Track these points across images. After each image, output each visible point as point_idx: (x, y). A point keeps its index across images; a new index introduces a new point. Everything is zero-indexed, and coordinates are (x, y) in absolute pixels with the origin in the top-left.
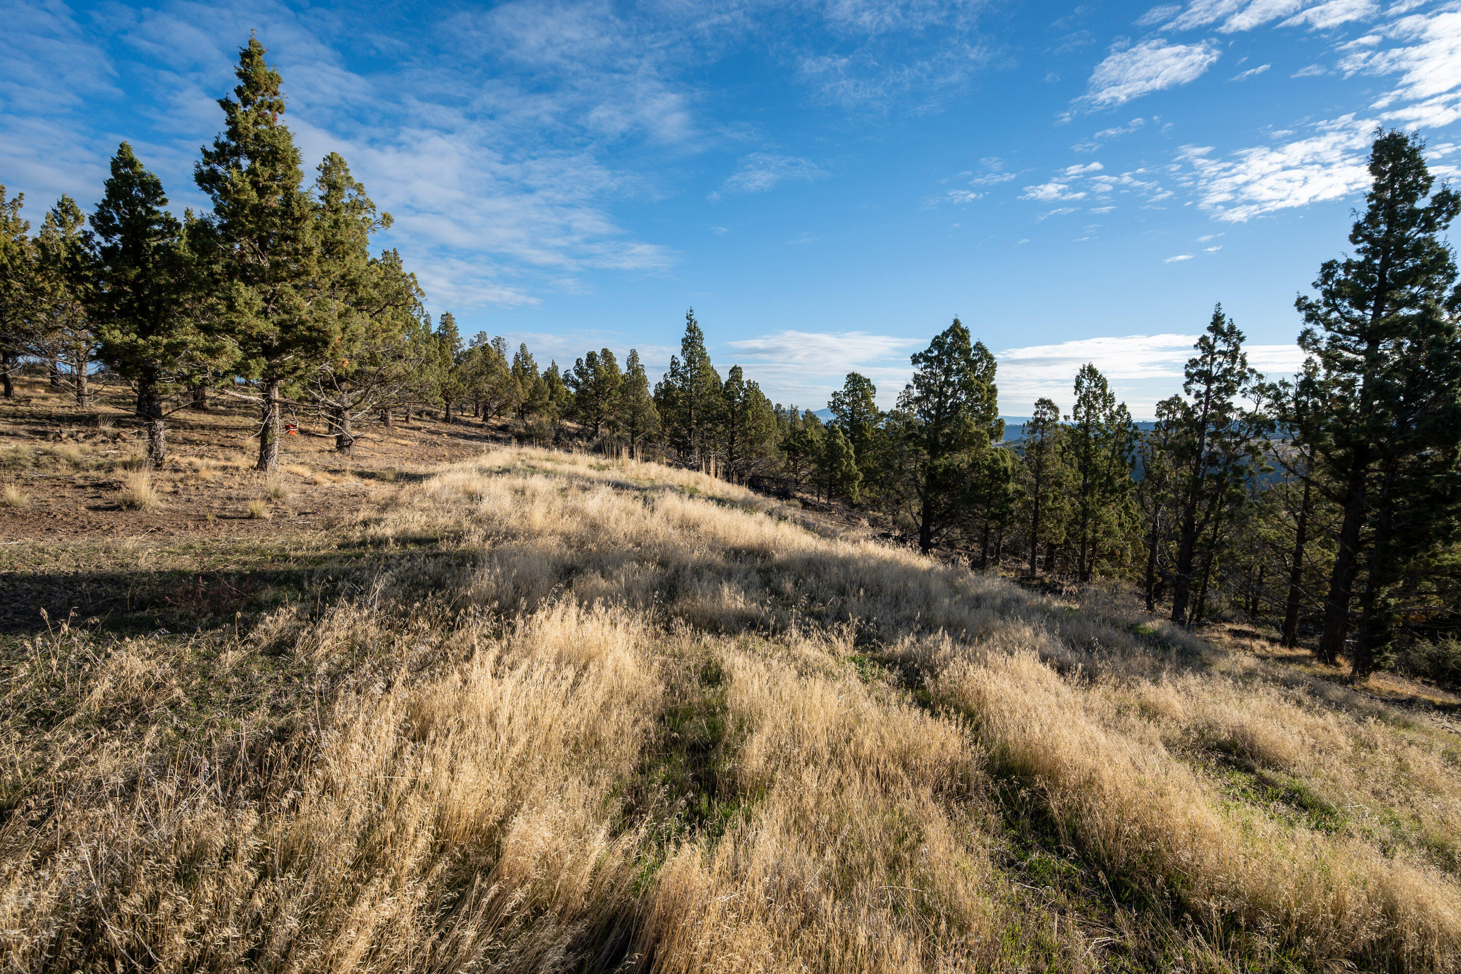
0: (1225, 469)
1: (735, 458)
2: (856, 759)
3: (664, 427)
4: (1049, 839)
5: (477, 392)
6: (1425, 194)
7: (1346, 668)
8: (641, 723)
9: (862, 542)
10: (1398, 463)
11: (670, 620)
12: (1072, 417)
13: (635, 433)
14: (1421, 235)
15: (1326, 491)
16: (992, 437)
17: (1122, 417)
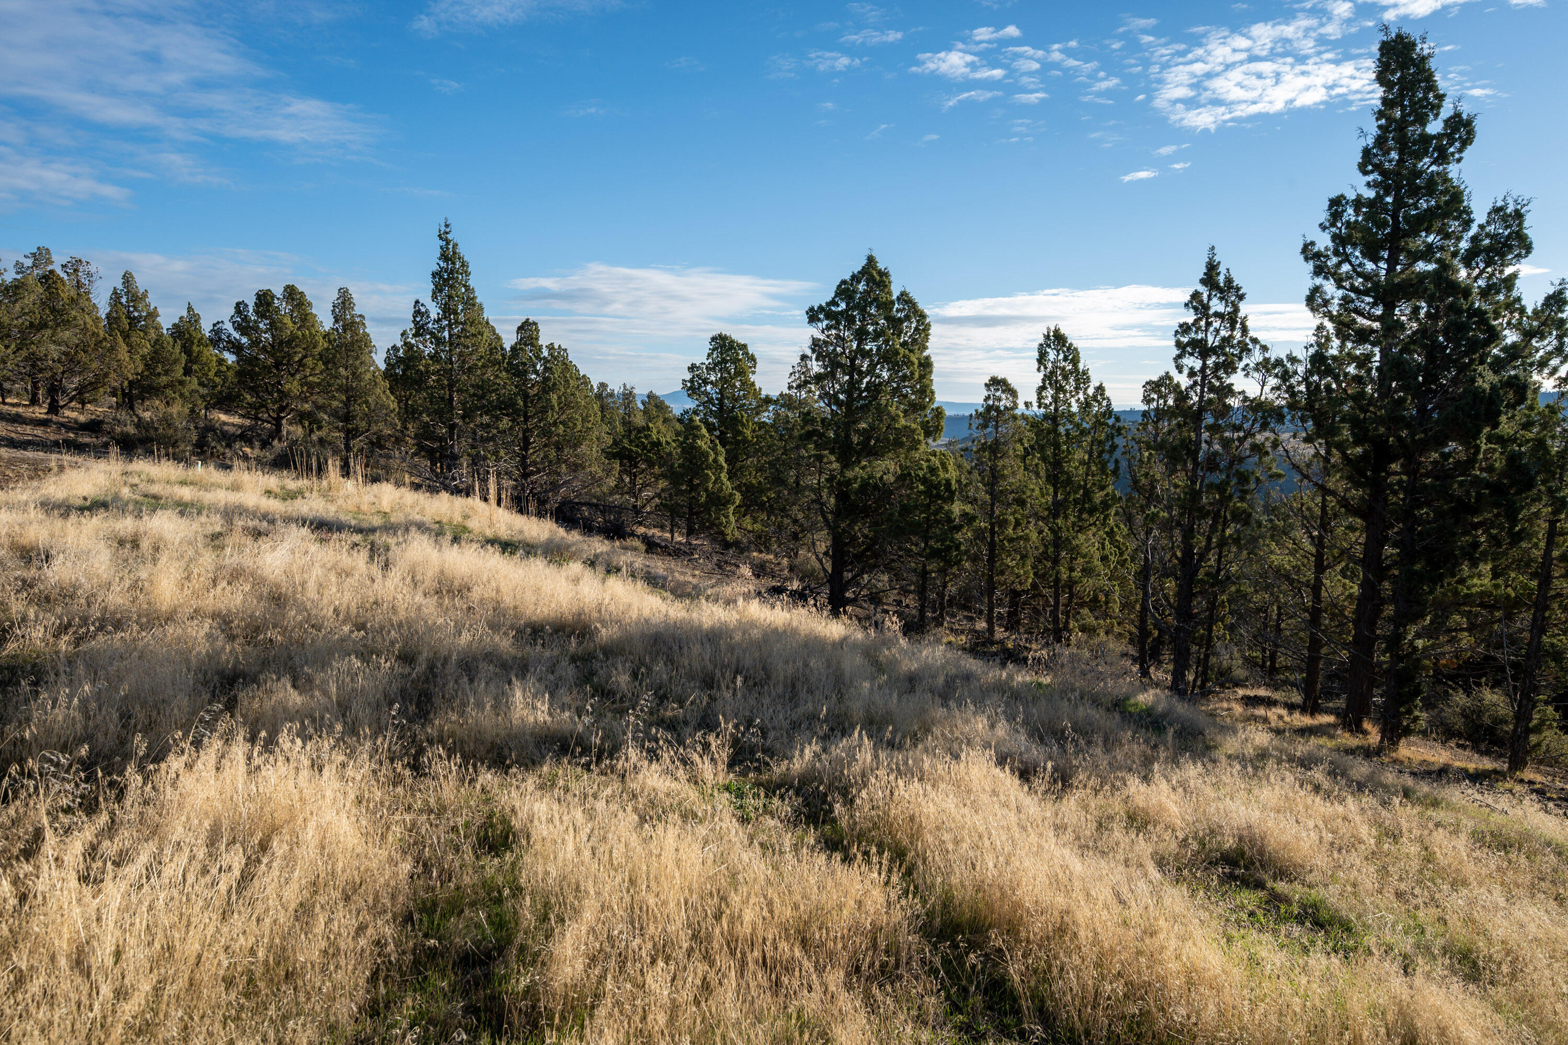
0: (1228, 476)
1: (532, 473)
2: (731, 944)
3: (404, 422)
4: (1009, 1020)
5: (33, 360)
6: (1437, 116)
7: (1374, 737)
8: (370, 931)
9: (740, 602)
10: (1420, 463)
11: (421, 751)
12: (1035, 404)
13: (351, 434)
14: (1434, 168)
15: (1344, 503)
16: (928, 434)
17: (1100, 404)
